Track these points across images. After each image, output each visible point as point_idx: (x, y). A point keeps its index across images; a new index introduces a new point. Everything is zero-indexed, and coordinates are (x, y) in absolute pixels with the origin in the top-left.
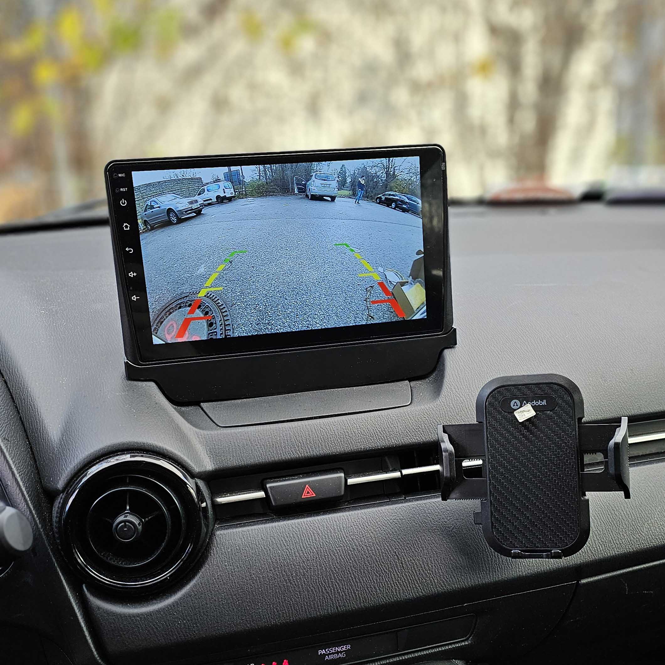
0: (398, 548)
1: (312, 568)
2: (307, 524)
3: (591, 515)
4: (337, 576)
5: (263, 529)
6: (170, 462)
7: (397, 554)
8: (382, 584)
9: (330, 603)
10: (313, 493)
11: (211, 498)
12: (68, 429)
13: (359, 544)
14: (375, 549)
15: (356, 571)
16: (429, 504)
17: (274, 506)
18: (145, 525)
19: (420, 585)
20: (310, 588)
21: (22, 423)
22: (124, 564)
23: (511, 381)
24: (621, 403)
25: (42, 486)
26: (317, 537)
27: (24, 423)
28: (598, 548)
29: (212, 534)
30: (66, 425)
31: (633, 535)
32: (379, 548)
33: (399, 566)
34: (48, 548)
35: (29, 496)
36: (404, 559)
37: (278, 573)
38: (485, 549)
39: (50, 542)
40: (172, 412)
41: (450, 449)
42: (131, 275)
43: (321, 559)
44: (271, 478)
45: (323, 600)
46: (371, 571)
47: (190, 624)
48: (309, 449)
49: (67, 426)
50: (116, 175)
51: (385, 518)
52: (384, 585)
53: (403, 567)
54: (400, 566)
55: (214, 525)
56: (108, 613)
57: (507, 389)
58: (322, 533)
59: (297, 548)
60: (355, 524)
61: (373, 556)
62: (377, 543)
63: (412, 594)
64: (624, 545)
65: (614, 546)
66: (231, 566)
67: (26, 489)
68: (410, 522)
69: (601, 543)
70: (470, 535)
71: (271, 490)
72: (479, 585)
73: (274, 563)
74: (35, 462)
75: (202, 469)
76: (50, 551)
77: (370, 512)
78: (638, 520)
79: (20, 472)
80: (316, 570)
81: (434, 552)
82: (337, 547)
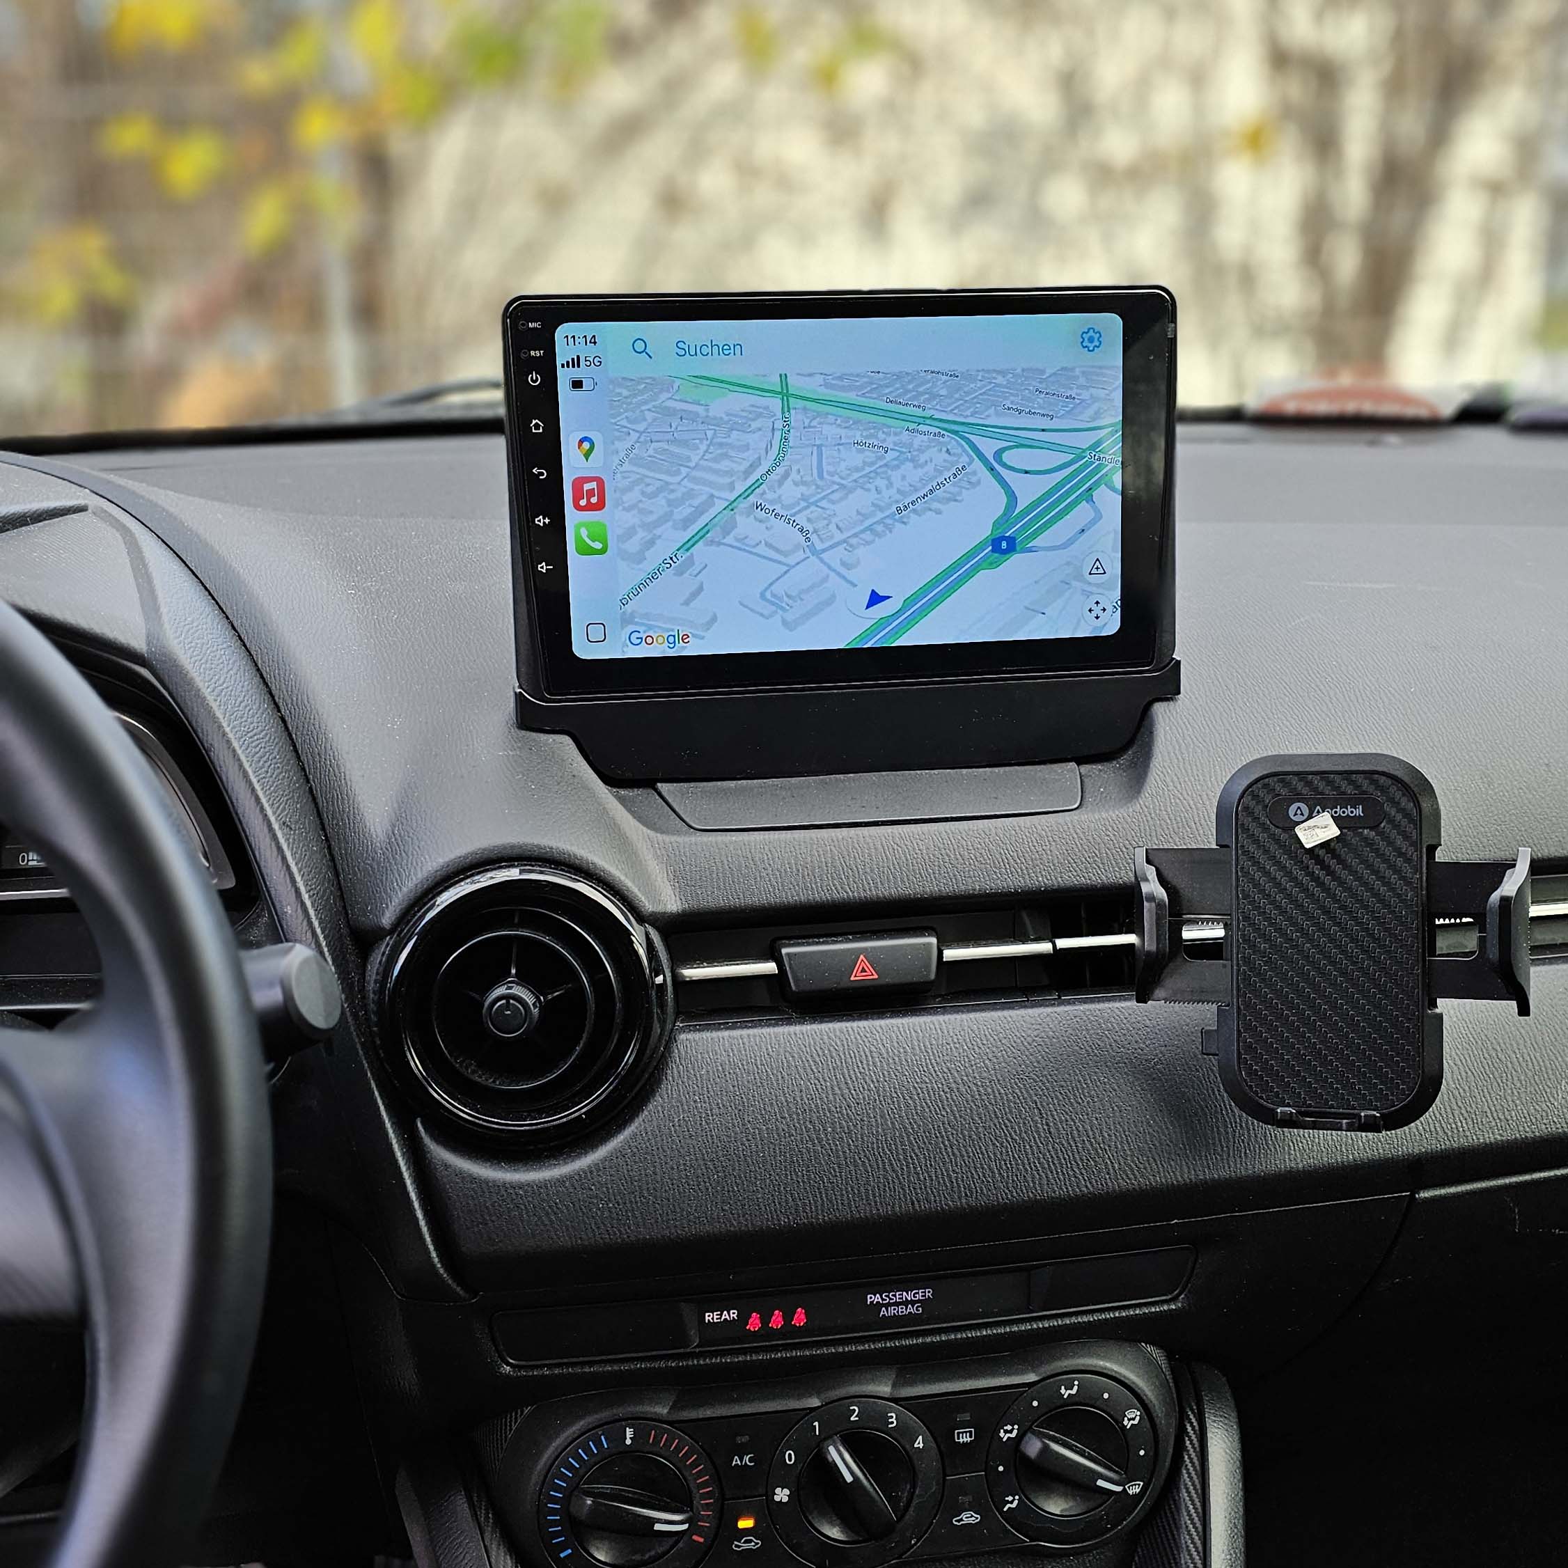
0: (1041, 1093)
1: (865, 1119)
2: (859, 1034)
3: (1448, 1056)
4: (915, 1139)
5: (769, 1035)
6: (600, 889)
7: (1039, 1106)
8: (1006, 1164)
9: (899, 1192)
10: (874, 973)
11: (672, 968)
12: (404, 815)
13: (962, 1080)
14: (993, 1091)
15: (955, 1132)
16: (1109, 1011)
17: (795, 992)
18: (544, 1009)
19: (1084, 1171)
20: (860, 1158)
21: (314, 799)
22: (498, 1083)
23: (1291, 765)
24: (1521, 831)
25: (348, 922)
26: (877, 1059)
27: (318, 801)
28: (1459, 1124)
29: (670, 1038)
30: (400, 808)
31: (1535, 1104)
32: (1003, 1092)
33: (1041, 1130)
34: (357, 1040)
35: (325, 938)
36: (1053, 1116)
37: (797, 1125)
38: (1222, 1110)
39: (360, 1030)
40: (603, 796)
41: (1161, 897)
42: (541, 521)
43: (883, 1103)
44: (790, 938)
45: (885, 1186)
46: (985, 1135)
47: (620, 1210)
48: (869, 884)
49: (403, 810)
50: (523, 325)
51: (1017, 1034)
52: (1009, 1165)
53: (1050, 1133)
54: (1044, 1129)
55: (675, 1022)
56: (463, 1177)
57: (1282, 781)
58: (888, 1053)
59: (836, 1078)
60: (956, 1040)
61: (990, 1107)
62: (998, 1080)
63: (1067, 1188)
64: (1514, 1124)
65: (1493, 1124)
66: (705, 1102)
67: (320, 924)
68: (1068, 1043)
69: (1466, 1115)
70: (1190, 1079)
71: (790, 960)
72: (1206, 1182)
73: (790, 1105)
74: (337, 875)
75: (659, 908)
76: (358, 1046)
77: (986, 1019)
78: (1547, 1073)
79: (309, 891)
80: (874, 1124)
81: (1116, 1108)
82: (917, 1083)
